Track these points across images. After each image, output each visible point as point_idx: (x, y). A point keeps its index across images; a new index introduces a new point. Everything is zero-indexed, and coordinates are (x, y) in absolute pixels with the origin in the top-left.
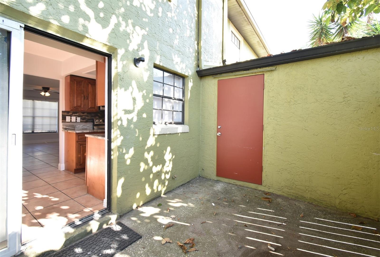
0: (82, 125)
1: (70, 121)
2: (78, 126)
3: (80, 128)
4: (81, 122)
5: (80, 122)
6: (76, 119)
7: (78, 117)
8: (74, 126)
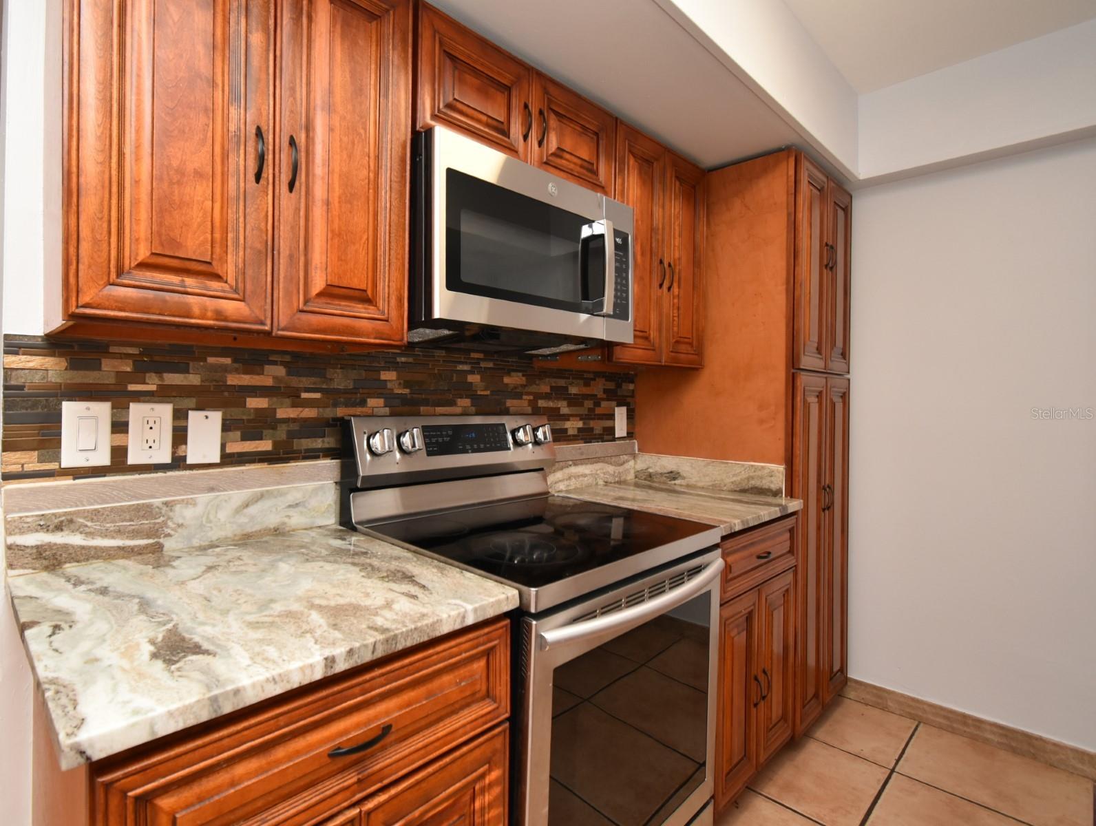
0: (238, 496)
1: (104, 459)
2: (199, 510)
3: (214, 535)
4: (228, 459)
5: (217, 460)
6: (180, 436)
7: (199, 408)
8: (146, 511)
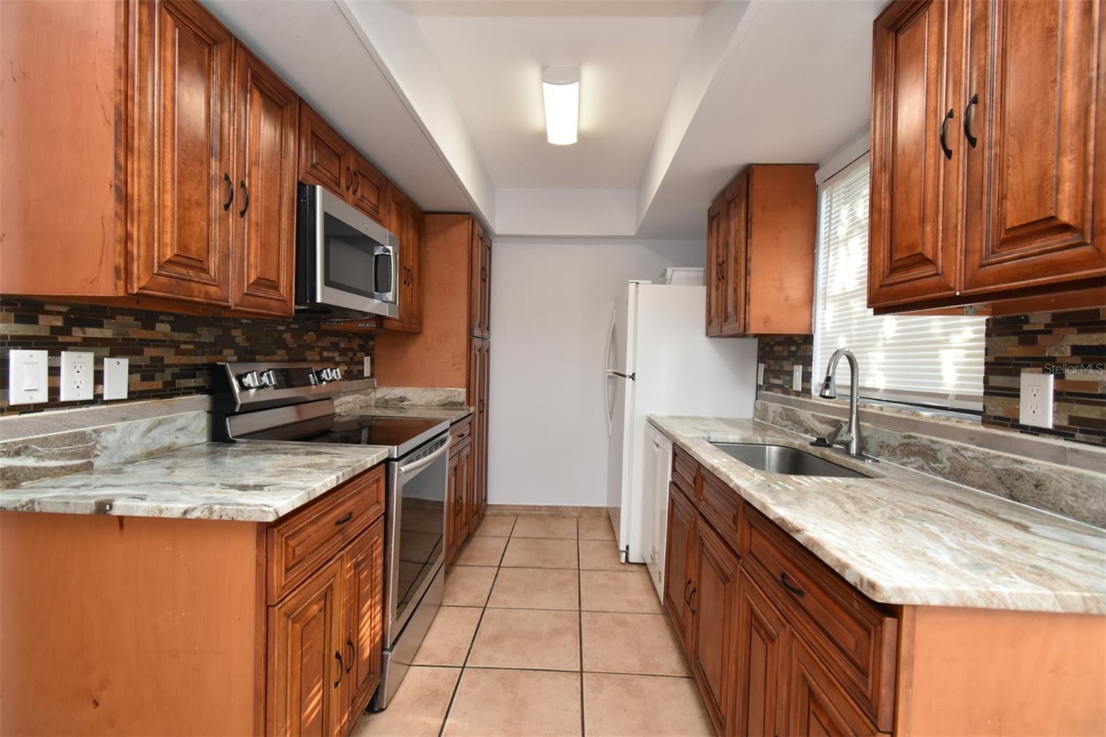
0: (145, 423)
1: (43, 397)
2: (118, 435)
3: (128, 453)
4: (133, 395)
5: (125, 396)
6: (99, 378)
7: (113, 355)
8: (81, 437)
